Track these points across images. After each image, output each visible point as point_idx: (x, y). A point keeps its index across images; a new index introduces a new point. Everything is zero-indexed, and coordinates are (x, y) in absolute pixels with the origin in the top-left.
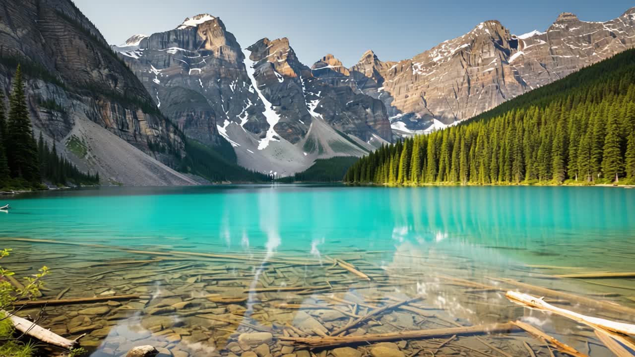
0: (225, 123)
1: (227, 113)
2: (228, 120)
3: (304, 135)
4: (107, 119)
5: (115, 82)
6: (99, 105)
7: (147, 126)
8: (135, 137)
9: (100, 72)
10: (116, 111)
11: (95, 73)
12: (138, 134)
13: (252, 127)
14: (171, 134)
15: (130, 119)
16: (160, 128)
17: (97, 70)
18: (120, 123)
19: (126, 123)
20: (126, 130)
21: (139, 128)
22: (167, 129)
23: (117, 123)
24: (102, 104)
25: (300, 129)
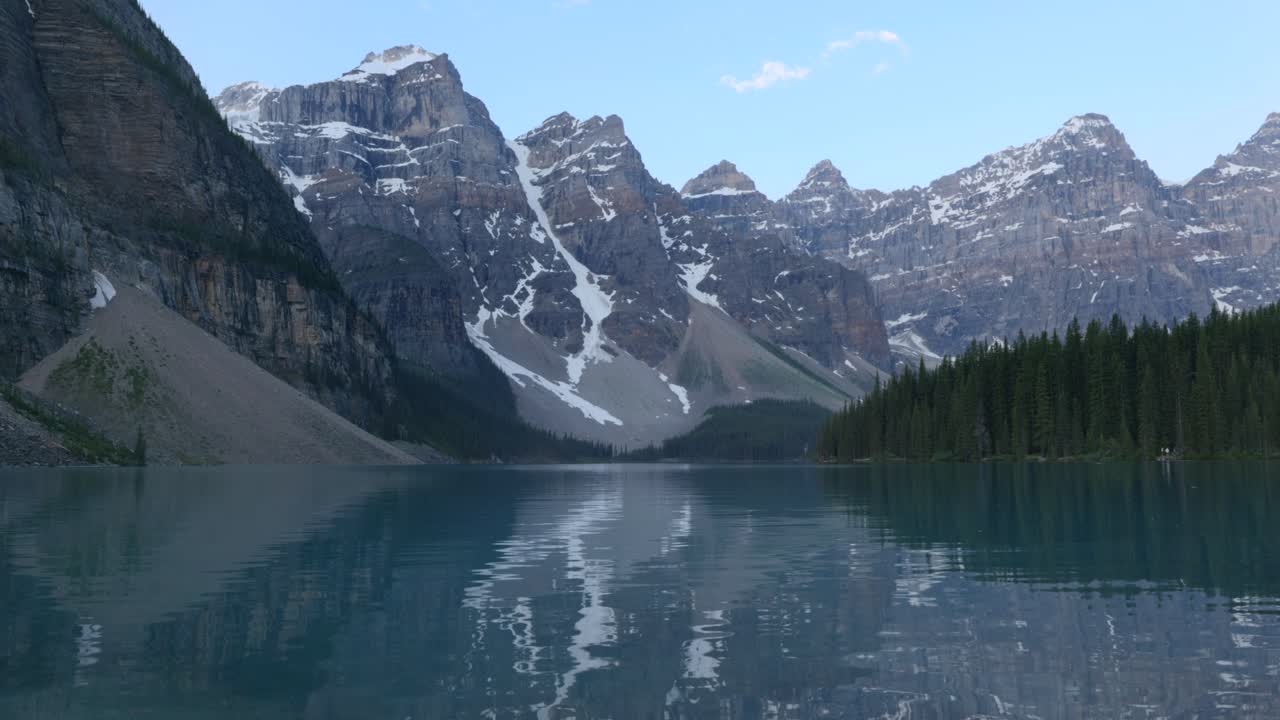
0: (479, 315)
1: (483, 291)
2: (486, 306)
3: (676, 345)
4: (214, 305)
5: (242, 213)
6: (196, 271)
7: (308, 322)
8: (273, 349)
9: (208, 189)
10: (233, 284)
11: (193, 191)
12: (283, 341)
13: (545, 323)
14: (359, 339)
15: (266, 304)
16: (336, 324)
17: (201, 183)
18: (241, 313)
19: (254, 315)
20: (255, 330)
21: (289, 326)
22: (349, 328)
23: (235, 315)
24: (201, 265)
25: (665, 330)
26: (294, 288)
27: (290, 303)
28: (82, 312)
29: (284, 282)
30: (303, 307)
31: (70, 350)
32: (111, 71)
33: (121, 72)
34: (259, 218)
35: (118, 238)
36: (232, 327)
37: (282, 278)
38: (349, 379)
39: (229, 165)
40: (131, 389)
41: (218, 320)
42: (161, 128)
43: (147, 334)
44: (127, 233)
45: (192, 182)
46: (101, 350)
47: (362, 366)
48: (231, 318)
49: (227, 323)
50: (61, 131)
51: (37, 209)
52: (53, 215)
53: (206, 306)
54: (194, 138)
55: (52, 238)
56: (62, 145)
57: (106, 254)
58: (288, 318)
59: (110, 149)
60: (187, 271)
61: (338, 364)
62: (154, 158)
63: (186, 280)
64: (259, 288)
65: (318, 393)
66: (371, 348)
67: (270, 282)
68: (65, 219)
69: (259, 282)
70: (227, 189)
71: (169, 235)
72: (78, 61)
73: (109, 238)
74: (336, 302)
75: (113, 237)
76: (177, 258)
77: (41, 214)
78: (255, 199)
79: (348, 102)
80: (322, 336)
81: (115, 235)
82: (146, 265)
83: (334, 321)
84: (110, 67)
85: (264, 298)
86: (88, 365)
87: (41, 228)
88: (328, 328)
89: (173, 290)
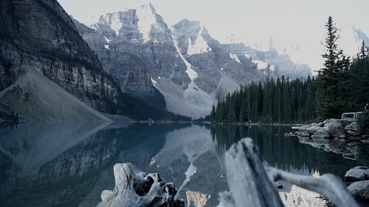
1: (159, 71)
3: (216, 87)
4: (59, 75)
5: (69, 48)
6: (54, 64)
7: (88, 79)
8: (77, 87)
9: (59, 41)
10: (65, 69)
11: (55, 42)
12: (80, 85)
13: (177, 81)
14: (105, 85)
15: (75, 74)
16: (97, 80)
17: (57, 40)
18: (67, 77)
19: (72, 78)
20: (72, 82)
21: (82, 81)
22: (102, 81)
23: (66, 78)
24: (56, 64)
25: (213, 83)
26: (84, 70)
27: (83, 74)
28: (16, 77)
29: (81, 68)
30: (86, 75)
31: (11, 88)
32: (32, 9)
33: (35, 9)
34: (75, 50)
35: (31, 56)
36: (65, 81)
37: (80, 67)
38: (101, 96)
39: (66, 35)
40: (25, 99)
41: (60, 79)
42: (45, 24)
43: (34, 83)
44: (34, 55)
45: (54, 40)
46: (19, 88)
47: (106, 92)
48: (64, 78)
49: (63, 80)
50: (18, 26)
51: (3, 48)
52: (9, 49)
53: (57, 75)
54: (55, 27)
55: (8, 56)
56: (19, 30)
57: (27, 61)
58: (82, 79)
59: (32, 31)
60: (52, 65)
61: (98, 92)
62: (44, 33)
63: (51, 68)
64: (73, 70)
65: (90, 100)
66: (110, 87)
67: (76, 68)
68: (12, 51)
69: (73, 68)
70: (65, 42)
71: (46, 55)
72: (23, 6)
73: (28, 56)
74: (98, 74)
75: (30, 56)
76: (49, 62)
77: (5, 49)
78: (74, 44)
79: (122, 17)
80: (92, 83)
81: (30, 55)
82: (39, 64)
83: (96, 79)
84: (32, 8)
85: (75, 73)
86: (15, 92)
87: (4, 53)
88: (95, 81)
89: (47, 70)
